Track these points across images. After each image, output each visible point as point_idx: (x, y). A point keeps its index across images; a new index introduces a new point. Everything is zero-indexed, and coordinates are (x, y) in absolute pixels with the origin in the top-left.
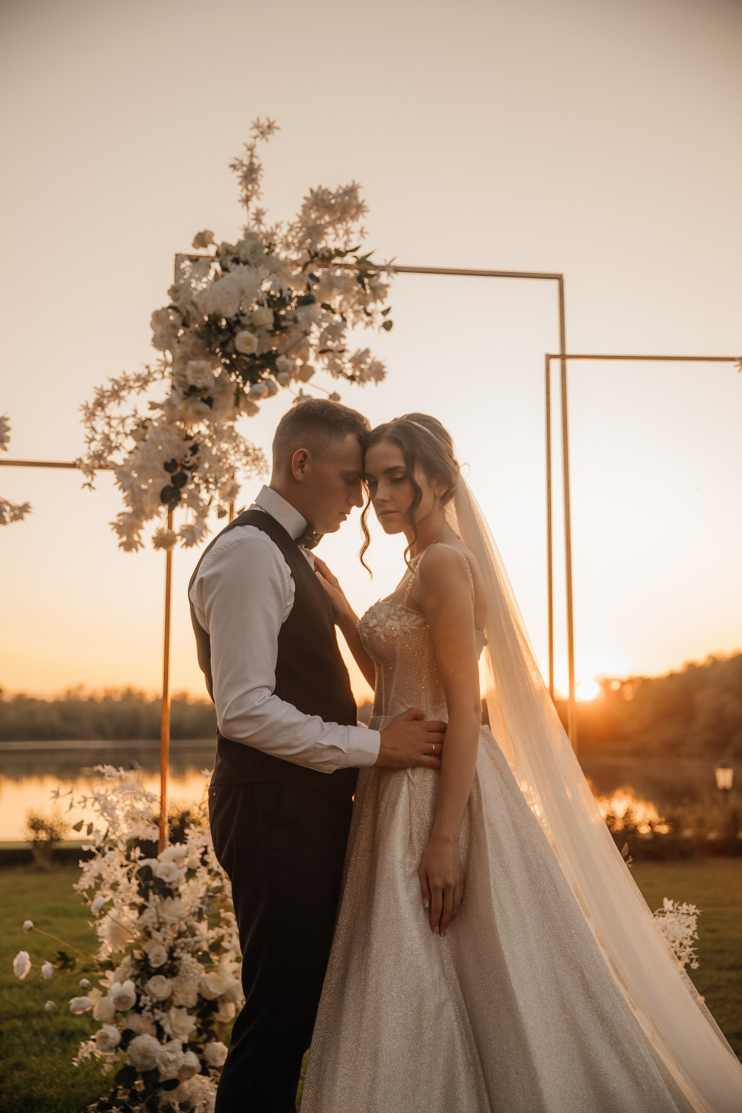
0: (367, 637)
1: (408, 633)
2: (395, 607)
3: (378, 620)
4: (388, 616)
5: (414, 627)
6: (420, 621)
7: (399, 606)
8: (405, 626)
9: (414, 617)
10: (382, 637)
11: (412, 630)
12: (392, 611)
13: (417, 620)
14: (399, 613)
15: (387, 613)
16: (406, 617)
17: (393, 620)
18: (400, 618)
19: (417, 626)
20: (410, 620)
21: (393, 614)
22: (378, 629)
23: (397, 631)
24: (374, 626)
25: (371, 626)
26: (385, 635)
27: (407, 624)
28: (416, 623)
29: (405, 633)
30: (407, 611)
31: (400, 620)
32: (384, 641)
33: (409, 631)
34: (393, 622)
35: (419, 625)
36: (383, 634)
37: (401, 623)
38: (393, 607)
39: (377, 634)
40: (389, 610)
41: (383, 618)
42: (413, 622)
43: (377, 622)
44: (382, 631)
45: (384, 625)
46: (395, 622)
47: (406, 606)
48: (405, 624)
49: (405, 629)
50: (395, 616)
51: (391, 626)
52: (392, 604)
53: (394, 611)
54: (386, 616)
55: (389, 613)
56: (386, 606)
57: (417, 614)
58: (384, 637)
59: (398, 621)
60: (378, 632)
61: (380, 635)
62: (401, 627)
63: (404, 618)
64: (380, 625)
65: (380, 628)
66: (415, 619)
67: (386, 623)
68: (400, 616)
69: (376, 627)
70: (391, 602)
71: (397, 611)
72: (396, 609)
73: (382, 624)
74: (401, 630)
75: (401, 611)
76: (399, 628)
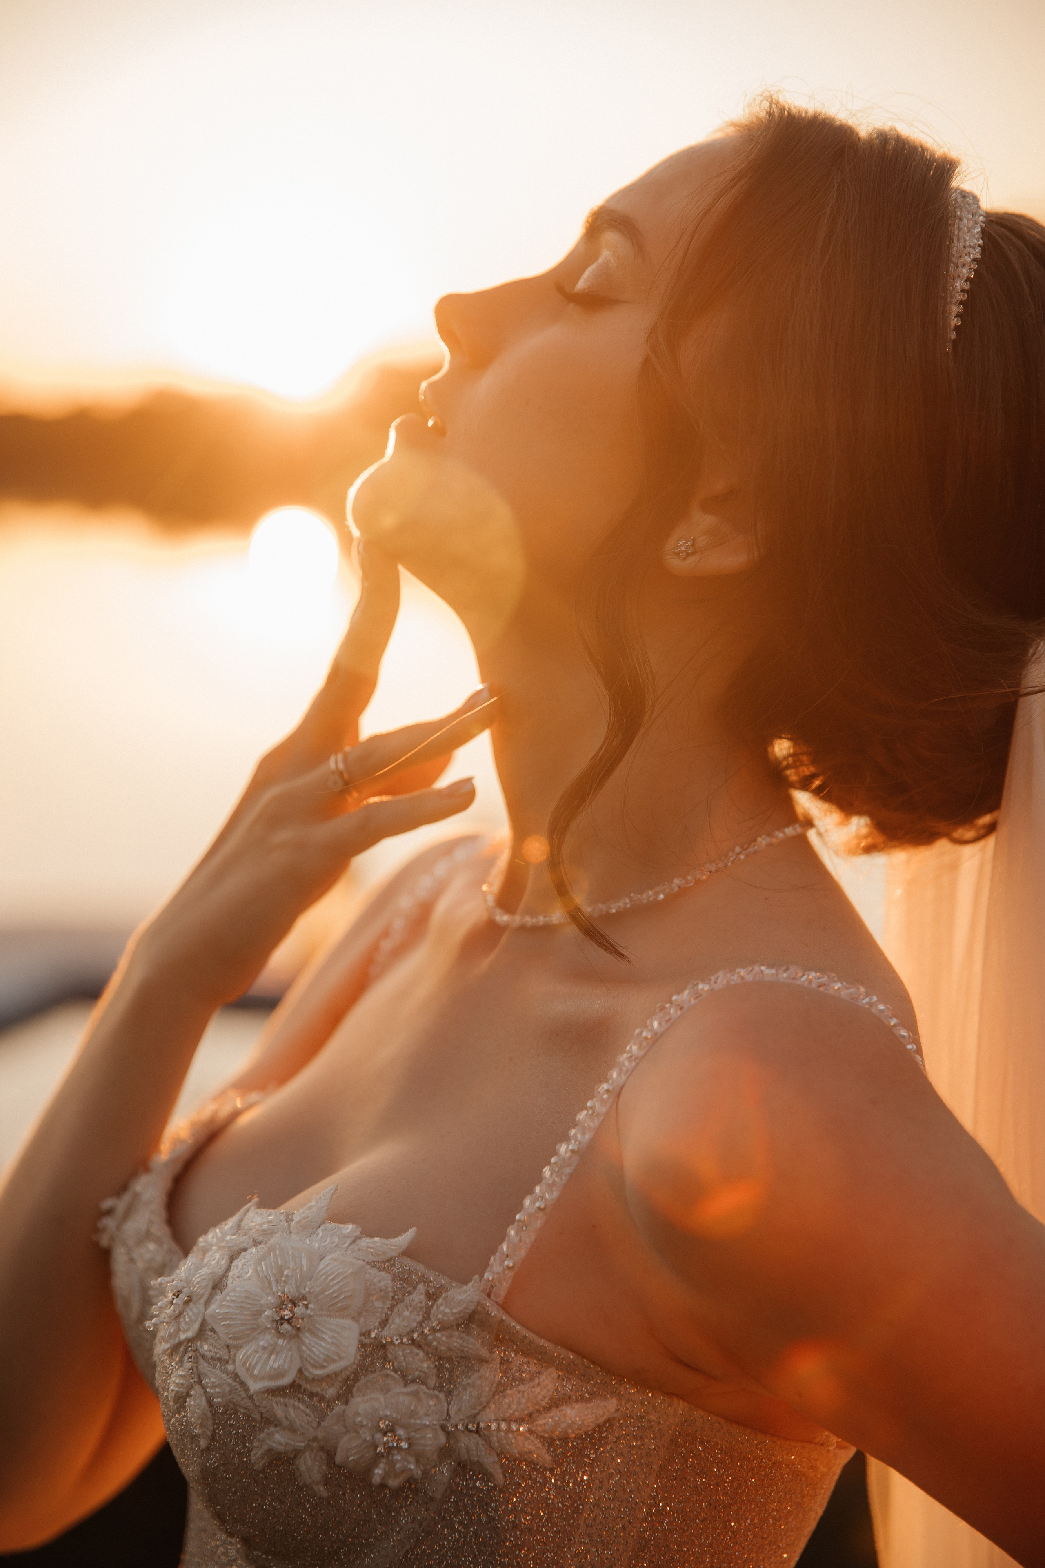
1: (482, 1473)
2: (431, 1297)
4: (376, 1349)
5: (530, 1446)
6: (573, 1415)
7: (462, 1296)
8: (477, 1430)
9: (546, 1382)
10: (311, 1466)
11: (510, 1459)
12: (407, 1318)
13: (555, 1403)
14: (457, 1341)
15: (374, 1323)
16: (489, 1374)
17: (403, 1374)
18: (449, 1370)
19: (549, 1442)
20: (516, 1401)
21: (413, 1343)
22: (296, 1413)
23: (419, 1456)
24: (273, 1392)
25: (258, 1389)
27: (488, 1419)
28: (545, 1422)
29: (463, 1467)
30: (503, 1338)
31: (446, 1386)
32: (322, 1490)
33: (490, 1461)
34: (401, 1398)
35: (565, 1439)
36: (322, 1449)
37: (449, 1404)
38: (421, 1294)
39: (279, 1439)
40: (392, 1307)
41: (341, 1358)
42: (530, 1415)
43: (300, 1371)
44: (320, 1434)
45: (339, 1397)
46: (416, 1394)
47: (504, 1306)
48: (477, 1414)
49: (468, 1444)
50: (421, 1354)
51: (385, 1418)
52: (409, 1264)
53: (420, 1318)
54: (367, 1341)
55: (384, 1323)
56: (374, 1271)
57: (568, 1370)
58: (324, 1468)
59: (434, 1389)
60: (292, 1429)
61: (297, 1453)
62: (443, 1428)
63: (477, 1375)
64: (312, 1395)
65: (308, 1411)
66: (546, 1400)
67: (354, 1390)
68: (450, 1360)
69: (286, 1400)
70: (408, 1253)
71: (444, 1327)
72: (435, 1307)
73: (331, 1392)
74: (445, 1452)
75: (469, 1334)
76: (432, 1440)
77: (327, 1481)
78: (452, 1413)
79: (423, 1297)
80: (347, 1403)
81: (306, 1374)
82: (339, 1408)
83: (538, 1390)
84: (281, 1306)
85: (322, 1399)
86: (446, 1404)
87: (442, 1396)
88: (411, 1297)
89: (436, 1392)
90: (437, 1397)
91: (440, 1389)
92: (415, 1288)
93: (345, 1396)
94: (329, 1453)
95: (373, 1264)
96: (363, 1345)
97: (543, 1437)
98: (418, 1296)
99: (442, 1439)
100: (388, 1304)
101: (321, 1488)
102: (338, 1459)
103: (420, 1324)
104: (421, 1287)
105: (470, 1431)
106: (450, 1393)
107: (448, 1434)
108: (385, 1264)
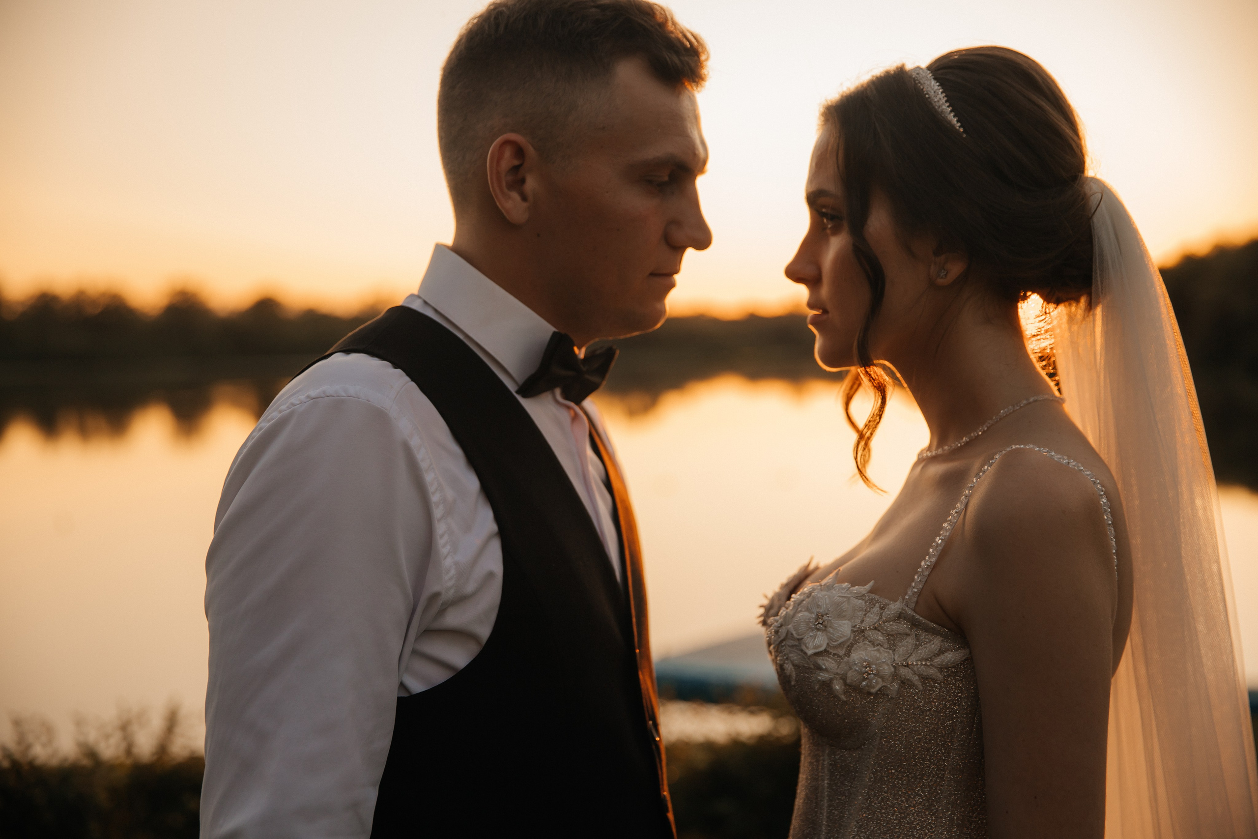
0: (794, 674)
1: (912, 685)
2: (882, 608)
3: (830, 639)
4: (859, 632)
5: (932, 671)
6: (950, 657)
7: (895, 607)
8: (907, 666)
9: (936, 643)
10: (837, 687)
11: (924, 678)
12: (872, 618)
13: (941, 652)
14: (893, 627)
15: (858, 621)
16: (910, 641)
17: (873, 643)
18: (893, 640)
19: (941, 669)
20: (923, 651)
21: (875, 629)
22: (828, 663)
23: (883, 678)
24: (817, 654)
25: (810, 652)
26: (845, 684)
27: (912, 660)
28: (937, 660)
29: (905, 683)
30: (915, 624)
31: (892, 647)
32: (843, 698)
33: (915, 679)
34: (872, 652)
35: (947, 668)
36: (841, 678)
37: (894, 655)
38: (877, 607)
39: (823, 676)
40: (865, 615)
41: (844, 636)
42: (931, 658)
43: (828, 644)
44: (839, 671)
45: (845, 655)
46: (878, 650)
47: (914, 610)
48: (907, 659)
49: (904, 672)
50: (880, 633)
51: (865, 661)
52: (873, 596)
53: (878, 618)
54: (855, 629)
55: (862, 621)
56: (856, 600)
57: (945, 637)
58: (843, 687)
59: (887, 649)
60: (826, 670)
61: (831, 680)
62: (892, 665)
63: (905, 641)
64: (834, 655)
65: (833, 662)
66: (937, 650)
67: (852, 651)
68: (892, 635)
69: (823, 658)
70: (871, 591)
71: (888, 621)
72: (884, 613)
73: (842, 652)
74: (895, 676)
75: (900, 623)
76: (887, 670)
77: (845, 692)
78: (896, 659)
79: (878, 609)
80: (849, 657)
81: (831, 645)
82: (846, 659)
83: (933, 646)
84: (817, 618)
85: (839, 656)
86: (893, 655)
87: (891, 652)
88: (873, 609)
89: (888, 650)
90: (888, 652)
91: (890, 649)
92: (875, 606)
93: (848, 654)
94: (844, 678)
95: (857, 598)
96: (853, 631)
97: (938, 667)
98: (876, 609)
99: (893, 669)
100: (864, 613)
101: (843, 697)
102: (848, 681)
103: (879, 620)
104: (877, 605)
105: (905, 666)
106: (894, 650)
107: (894, 667)
108: (861, 597)
